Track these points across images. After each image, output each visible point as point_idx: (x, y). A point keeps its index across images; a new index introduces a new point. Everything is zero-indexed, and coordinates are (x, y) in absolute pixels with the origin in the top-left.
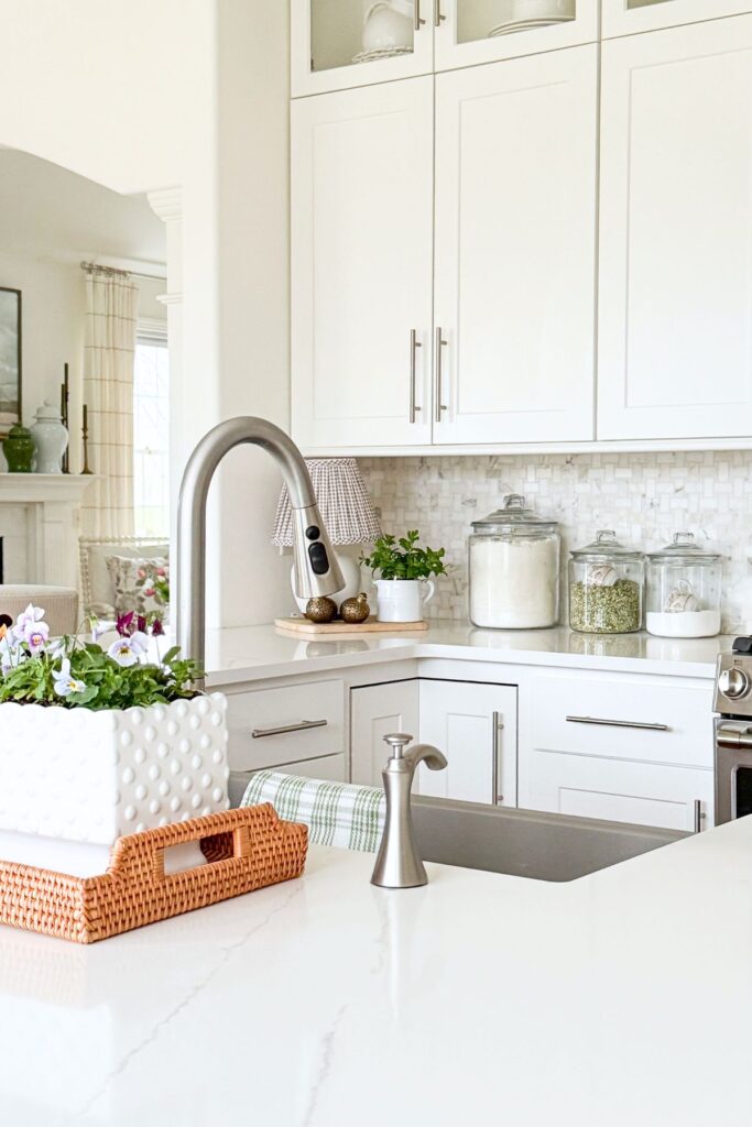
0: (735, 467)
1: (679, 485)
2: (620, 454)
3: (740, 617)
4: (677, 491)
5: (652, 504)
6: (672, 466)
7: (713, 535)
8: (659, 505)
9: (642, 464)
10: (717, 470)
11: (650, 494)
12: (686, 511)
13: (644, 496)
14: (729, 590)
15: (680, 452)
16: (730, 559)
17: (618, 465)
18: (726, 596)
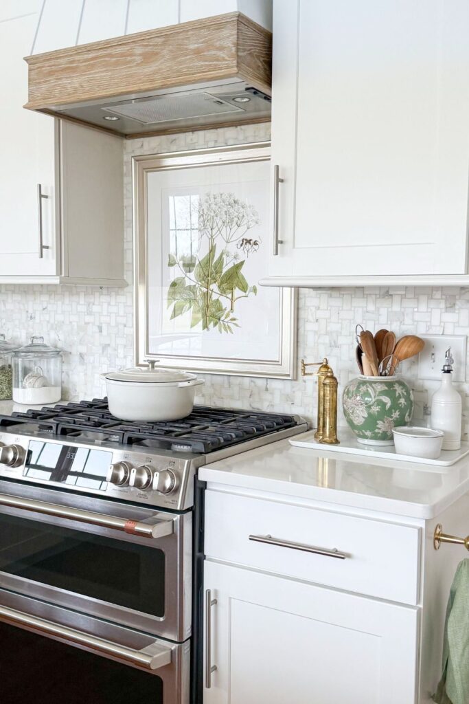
0: (73, 295)
1: (44, 306)
2: (15, 285)
3: (76, 391)
4: (44, 309)
5: (31, 317)
6: (41, 293)
7: (62, 337)
8: (34, 318)
9: (25, 292)
10: (64, 295)
11: (30, 311)
12: (48, 322)
13: (27, 312)
14: (70, 373)
15: (45, 285)
16: (70, 353)
17: (13, 292)
18: (69, 376)
